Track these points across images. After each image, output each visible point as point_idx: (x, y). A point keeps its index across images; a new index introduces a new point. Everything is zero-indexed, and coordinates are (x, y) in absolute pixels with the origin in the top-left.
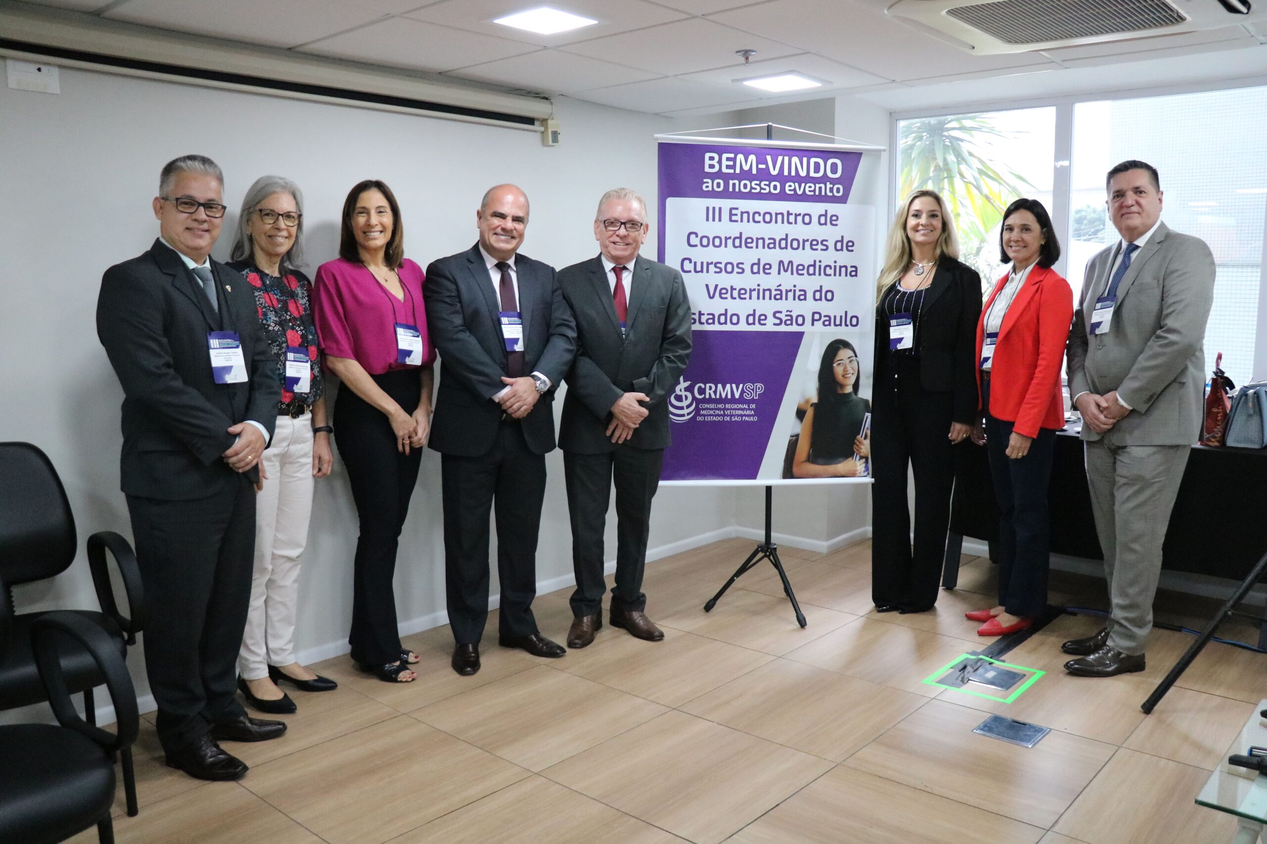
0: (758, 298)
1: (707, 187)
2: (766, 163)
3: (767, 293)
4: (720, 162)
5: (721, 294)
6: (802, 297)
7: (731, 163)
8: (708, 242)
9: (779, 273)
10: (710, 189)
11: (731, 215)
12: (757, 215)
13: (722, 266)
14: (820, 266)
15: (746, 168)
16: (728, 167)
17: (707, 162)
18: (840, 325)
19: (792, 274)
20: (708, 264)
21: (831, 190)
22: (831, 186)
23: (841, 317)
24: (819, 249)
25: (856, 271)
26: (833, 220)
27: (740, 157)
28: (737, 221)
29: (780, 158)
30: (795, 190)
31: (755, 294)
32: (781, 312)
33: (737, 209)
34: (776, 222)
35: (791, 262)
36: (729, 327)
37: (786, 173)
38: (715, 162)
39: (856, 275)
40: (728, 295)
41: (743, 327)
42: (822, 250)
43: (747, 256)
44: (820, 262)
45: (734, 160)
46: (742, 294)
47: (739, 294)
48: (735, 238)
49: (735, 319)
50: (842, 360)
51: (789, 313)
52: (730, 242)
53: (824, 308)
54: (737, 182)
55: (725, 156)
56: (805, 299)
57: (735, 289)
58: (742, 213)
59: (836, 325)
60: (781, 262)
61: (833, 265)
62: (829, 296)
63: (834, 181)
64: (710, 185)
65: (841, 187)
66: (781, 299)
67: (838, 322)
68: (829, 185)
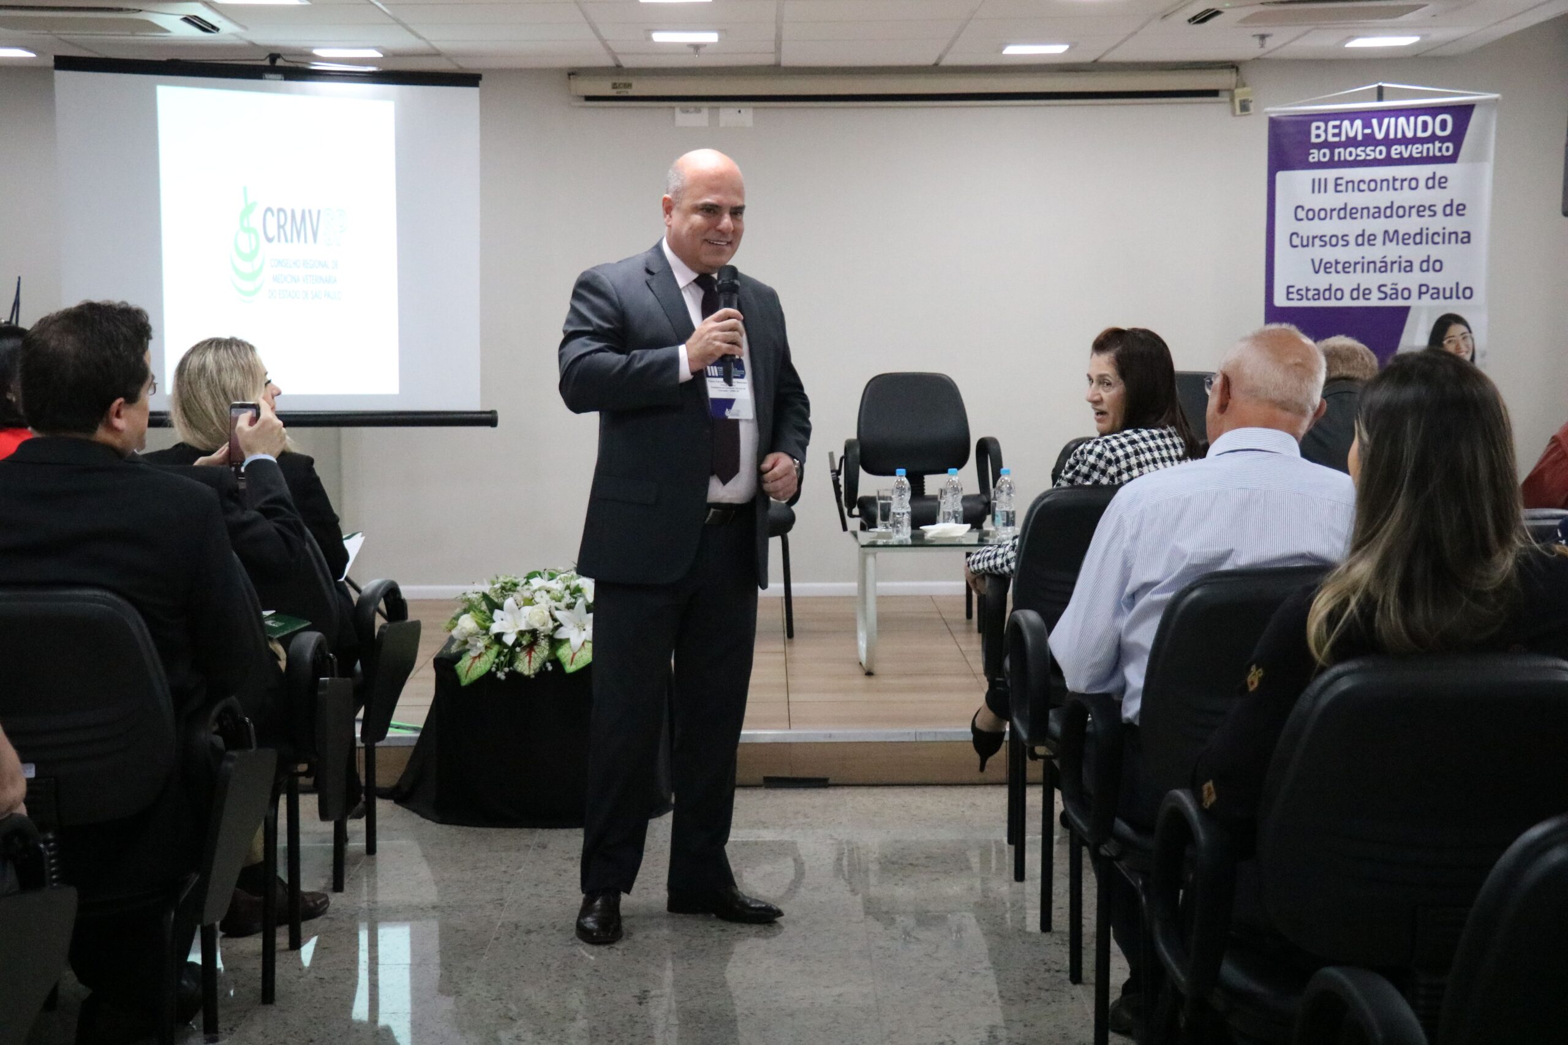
0: (1363, 271)
1: (1314, 158)
2: (1371, 126)
3: (1372, 266)
4: (1326, 131)
5: (1325, 268)
6: (1408, 269)
7: (1336, 131)
8: (1314, 215)
9: (1384, 243)
10: (1316, 160)
11: (1337, 185)
12: (1361, 184)
13: (1327, 239)
14: (1427, 234)
15: (1352, 134)
16: (1334, 135)
17: (1314, 132)
18: (1451, 297)
19: (1398, 244)
20: (1314, 238)
21: (1440, 149)
22: (1440, 145)
23: (1451, 289)
24: (1427, 216)
25: (1469, 237)
26: (1442, 182)
27: (1346, 123)
28: (1341, 191)
29: (1386, 121)
30: (1401, 153)
31: (1359, 267)
32: (1384, 285)
33: (1341, 178)
34: (1381, 189)
35: (1396, 232)
36: (1333, 303)
37: (1392, 136)
38: (1321, 132)
39: (1469, 242)
40: (1333, 270)
41: (1347, 302)
42: (1430, 216)
43: (1352, 227)
44: (1427, 229)
45: (1339, 127)
46: (1347, 267)
47: (1344, 268)
48: (1341, 209)
49: (1339, 294)
50: (1453, 336)
51: (1394, 286)
52: (1335, 213)
53: (1433, 279)
54: (1342, 150)
55: (1331, 124)
56: (1411, 271)
57: (1339, 263)
58: (1347, 182)
59: (1445, 298)
60: (1386, 232)
61: (1441, 232)
62: (1437, 266)
63: (1443, 140)
64: (1316, 155)
65: (1450, 145)
66: (1386, 271)
67: (1448, 294)
68: (1437, 144)
